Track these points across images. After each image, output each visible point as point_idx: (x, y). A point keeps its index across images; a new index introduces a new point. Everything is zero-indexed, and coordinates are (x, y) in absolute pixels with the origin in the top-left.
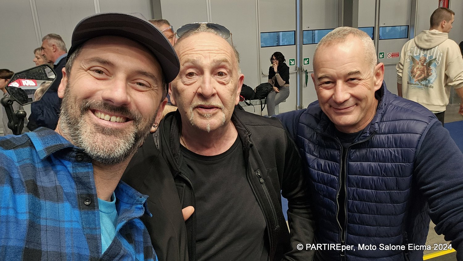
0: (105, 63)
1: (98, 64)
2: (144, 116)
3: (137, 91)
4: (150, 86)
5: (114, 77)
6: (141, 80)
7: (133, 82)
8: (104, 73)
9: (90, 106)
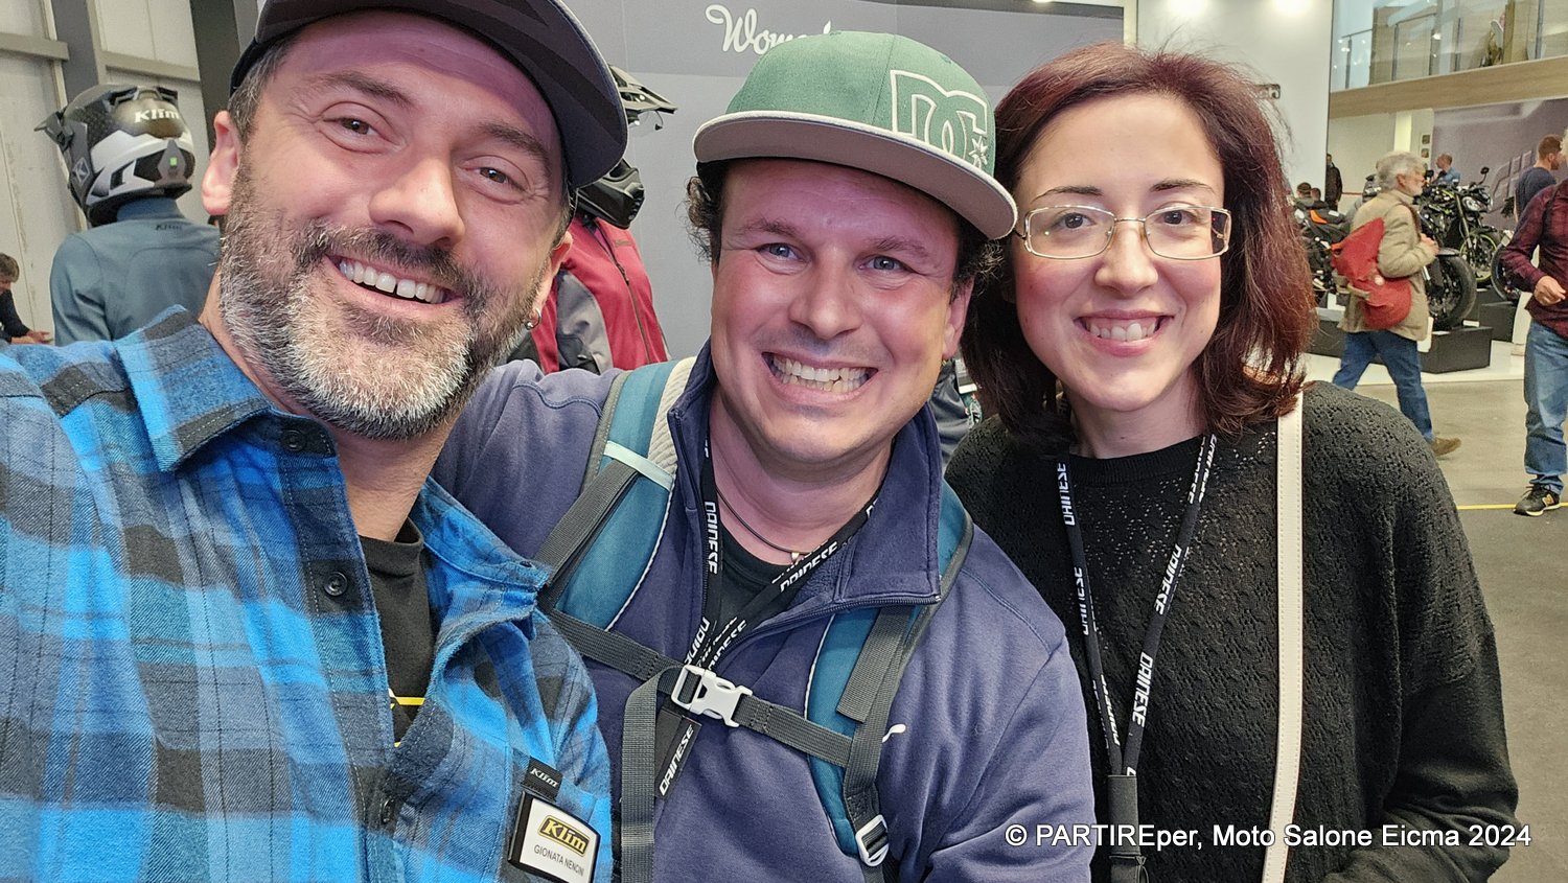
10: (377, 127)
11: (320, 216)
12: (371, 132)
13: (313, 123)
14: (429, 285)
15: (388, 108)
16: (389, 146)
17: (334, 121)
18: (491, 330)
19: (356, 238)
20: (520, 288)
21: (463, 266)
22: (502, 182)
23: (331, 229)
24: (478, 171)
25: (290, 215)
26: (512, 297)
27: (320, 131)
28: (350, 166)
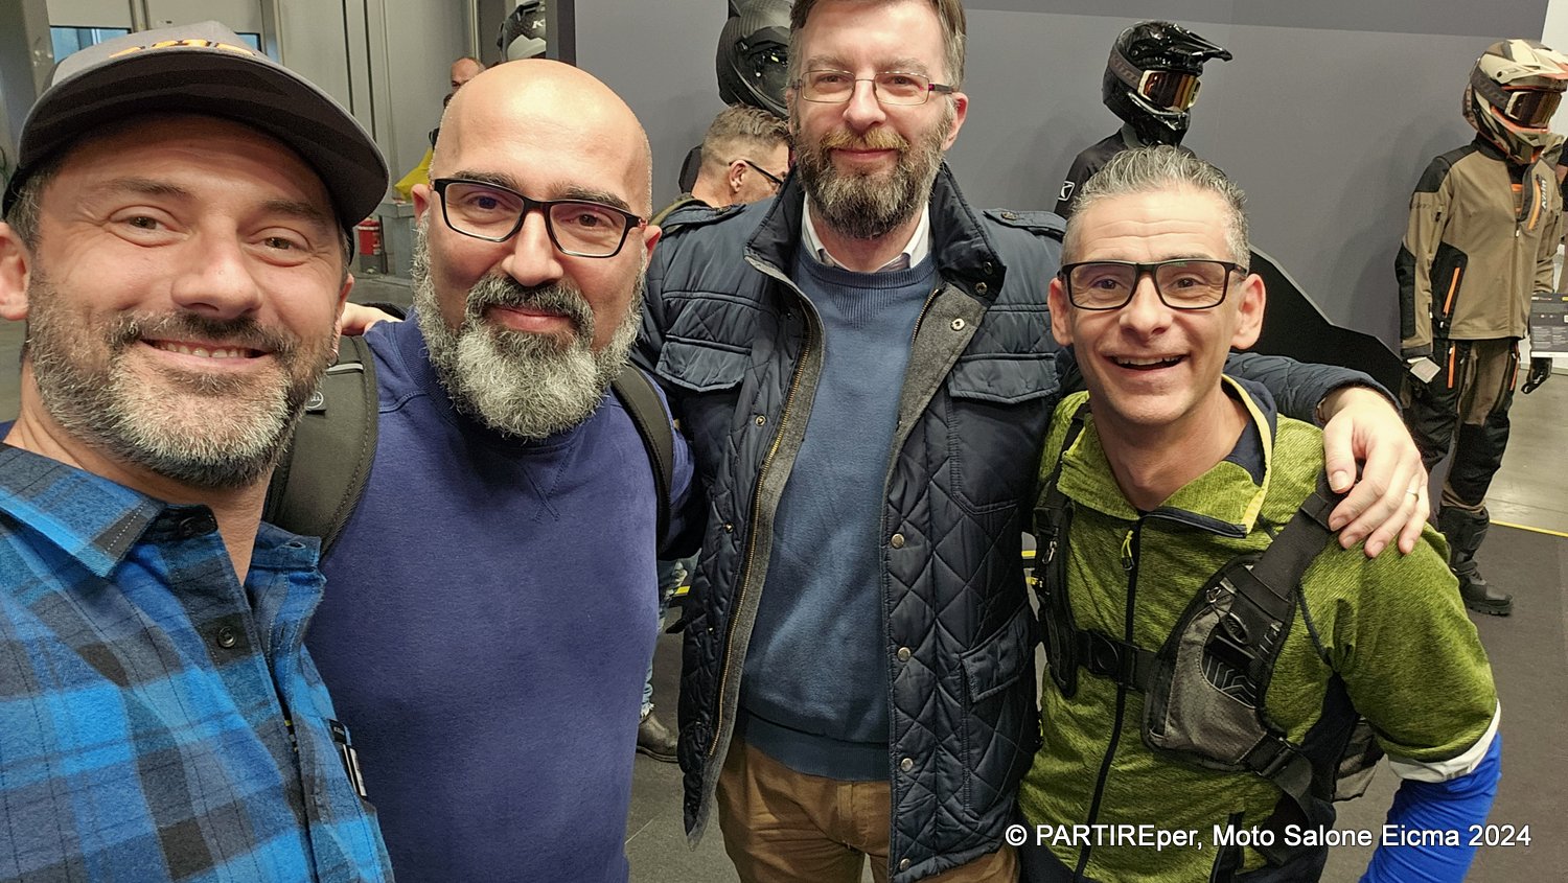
0: (159, 190)
1: (137, 198)
2: (305, 337)
3: (274, 267)
4: (306, 245)
5: (195, 233)
6: (278, 230)
7: (253, 238)
8: (162, 223)
9: (140, 333)
10: (163, 220)
11: (127, 306)
12: (158, 226)
13: (99, 225)
14: (239, 350)
15: (169, 203)
16: (178, 235)
17: (122, 221)
18: (304, 376)
19: (165, 321)
20: (322, 335)
21: (267, 327)
22: (287, 248)
23: (137, 317)
24: (263, 242)
25: (99, 309)
26: (317, 345)
27: (110, 232)
28: (147, 259)
